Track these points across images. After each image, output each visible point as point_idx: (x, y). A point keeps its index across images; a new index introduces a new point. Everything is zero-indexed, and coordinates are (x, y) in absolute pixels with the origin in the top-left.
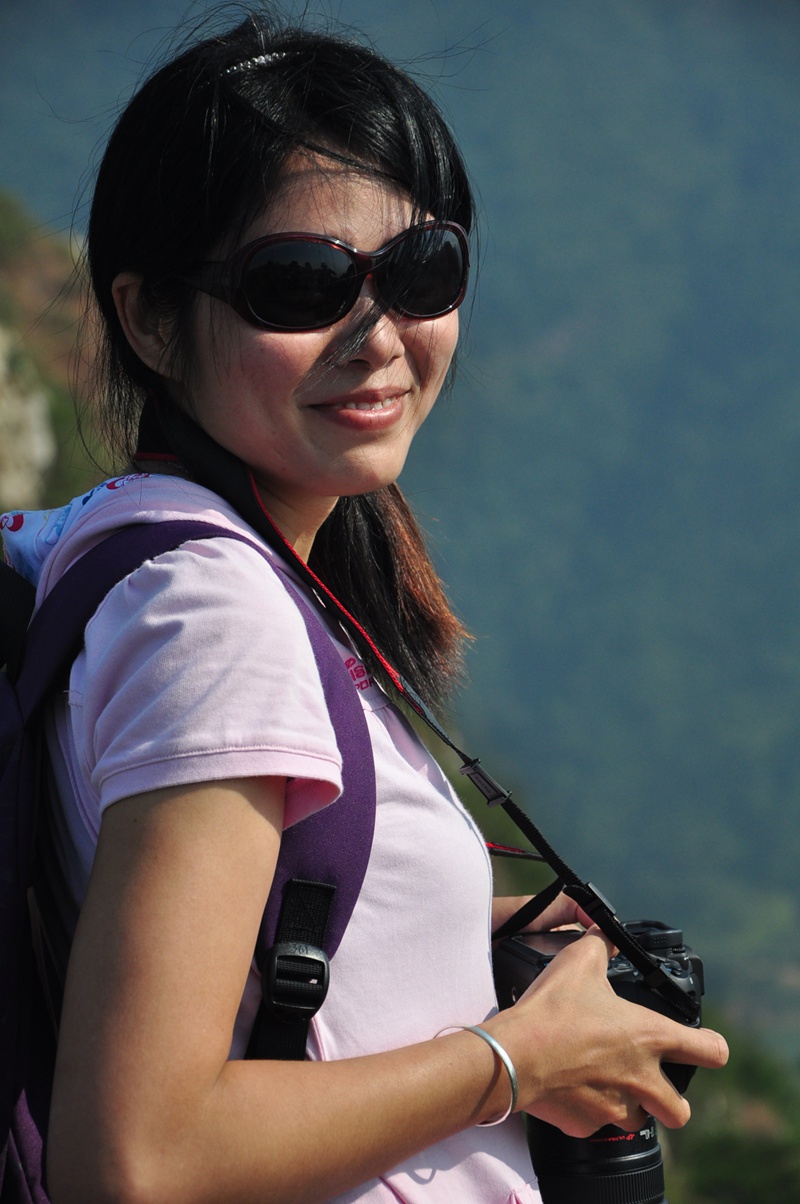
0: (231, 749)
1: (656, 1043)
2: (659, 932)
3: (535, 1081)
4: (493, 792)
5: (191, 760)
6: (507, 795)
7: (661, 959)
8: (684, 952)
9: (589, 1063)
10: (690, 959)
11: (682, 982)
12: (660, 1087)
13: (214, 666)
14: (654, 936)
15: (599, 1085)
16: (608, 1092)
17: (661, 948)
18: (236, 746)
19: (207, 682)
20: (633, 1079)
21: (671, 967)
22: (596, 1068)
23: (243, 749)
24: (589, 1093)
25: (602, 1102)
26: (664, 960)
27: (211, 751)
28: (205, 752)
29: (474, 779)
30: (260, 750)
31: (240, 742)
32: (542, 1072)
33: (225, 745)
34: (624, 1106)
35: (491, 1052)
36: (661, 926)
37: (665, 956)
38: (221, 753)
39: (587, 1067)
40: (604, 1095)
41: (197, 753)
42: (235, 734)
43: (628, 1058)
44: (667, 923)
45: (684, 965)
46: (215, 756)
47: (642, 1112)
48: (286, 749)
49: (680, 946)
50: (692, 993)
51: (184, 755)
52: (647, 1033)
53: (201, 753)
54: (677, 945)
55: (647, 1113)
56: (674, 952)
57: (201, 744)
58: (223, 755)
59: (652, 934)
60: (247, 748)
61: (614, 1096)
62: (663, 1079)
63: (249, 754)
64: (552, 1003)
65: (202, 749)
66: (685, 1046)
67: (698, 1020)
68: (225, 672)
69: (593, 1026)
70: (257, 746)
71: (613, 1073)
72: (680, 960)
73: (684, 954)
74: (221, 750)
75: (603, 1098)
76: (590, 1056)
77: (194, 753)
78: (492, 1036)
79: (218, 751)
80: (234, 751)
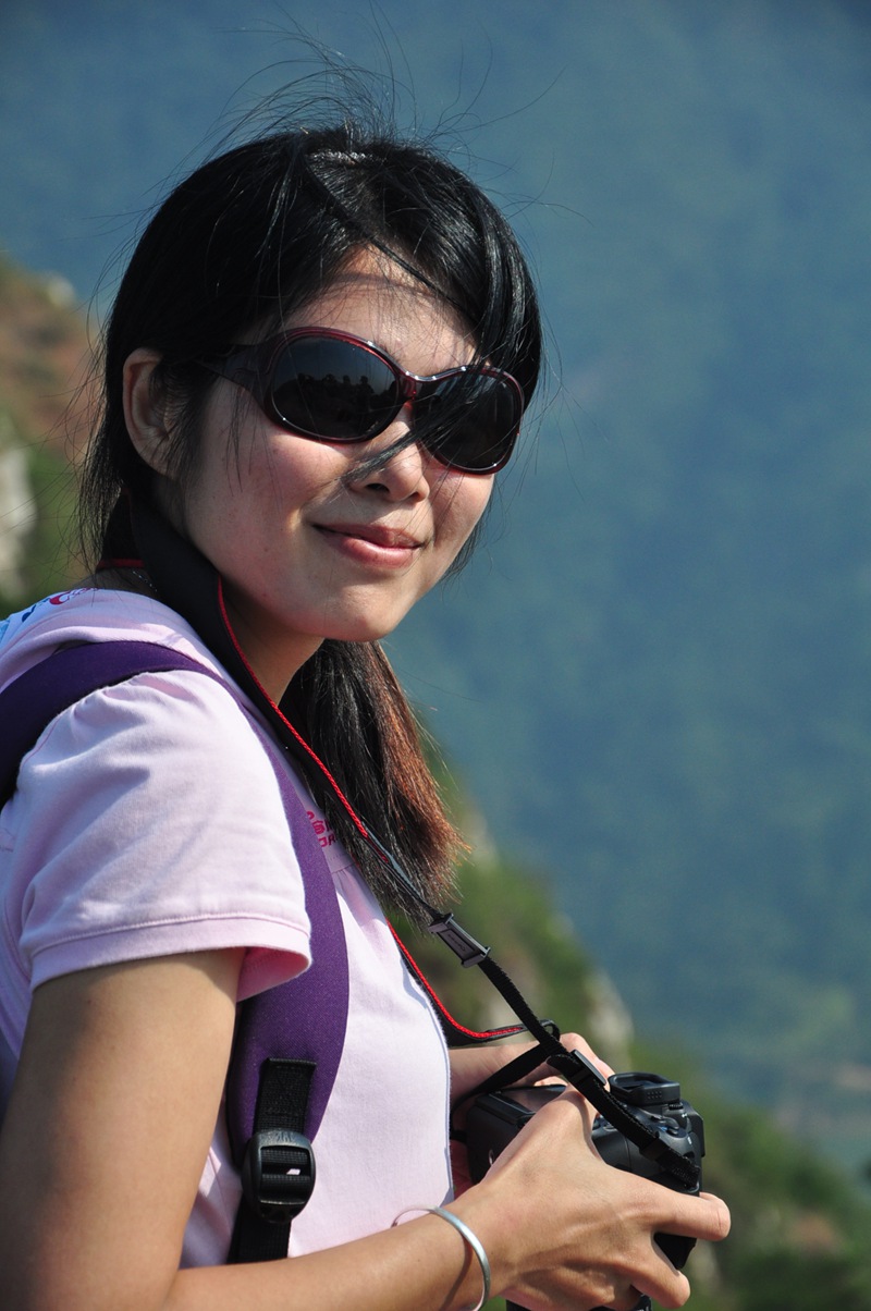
0: (206, 916)
1: (645, 1217)
2: (653, 1086)
3: (507, 1266)
4: (469, 950)
5: (162, 929)
6: (486, 951)
7: (656, 1116)
8: (681, 1108)
9: (569, 1242)
10: (689, 1116)
11: (678, 1143)
12: (652, 1263)
13: (187, 820)
14: (648, 1091)
15: (579, 1265)
16: (591, 1273)
17: (656, 1104)
18: (212, 913)
19: (179, 838)
20: (619, 1258)
21: (666, 1126)
22: (576, 1246)
23: (219, 916)
24: (568, 1275)
25: (585, 1284)
26: (659, 1117)
27: (184, 919)
28: (177, 920)
29: (446, 938)
30: (237, 918)
31: (216, 908)
32: (516, 1254)
33: (200, 912)
34: (611, 1288)
35: (462, 1240)
36: (655, 1079)
37: (661, 1113)
38: (195, 921)
39: (566, 1246)
40: (587, 1276)
41: (170, 921)
42: (210, 900)
43: (613, 1233)
44: (662, 1076)
45: (682, 1122)
46: (189, 925)
47: (633, 1291)
48: (263, 916)
49: (677, 1101)
50: (690, 1154)
51: (154, 923)
52: (635, 1205)
53: (173, 921)
54: (674, 1101)
55: (639, 1293)
56: (671, 1109)
57: (175, 911)
58: (198, 924)
59: (646, 1088)
60: (223, 916)
61: (599, 1277)
62: (656, 1256)
63: (225, 922)
64: (528, 1176)
65: (175, 917)
66: (680, 1218)
67: (698, 1185)
68: (199, 828)
69: (573, 1199)
70: (234, 914)
71: (598, 1251)
72: (678, 1117)
73: (681, 1111)
74: (196, 918)
75: (586, 1280)
76: (572, 1232)
77: (166, 921)
78: (462, 1221)
79: (192, 918)
80: (209, 919)
